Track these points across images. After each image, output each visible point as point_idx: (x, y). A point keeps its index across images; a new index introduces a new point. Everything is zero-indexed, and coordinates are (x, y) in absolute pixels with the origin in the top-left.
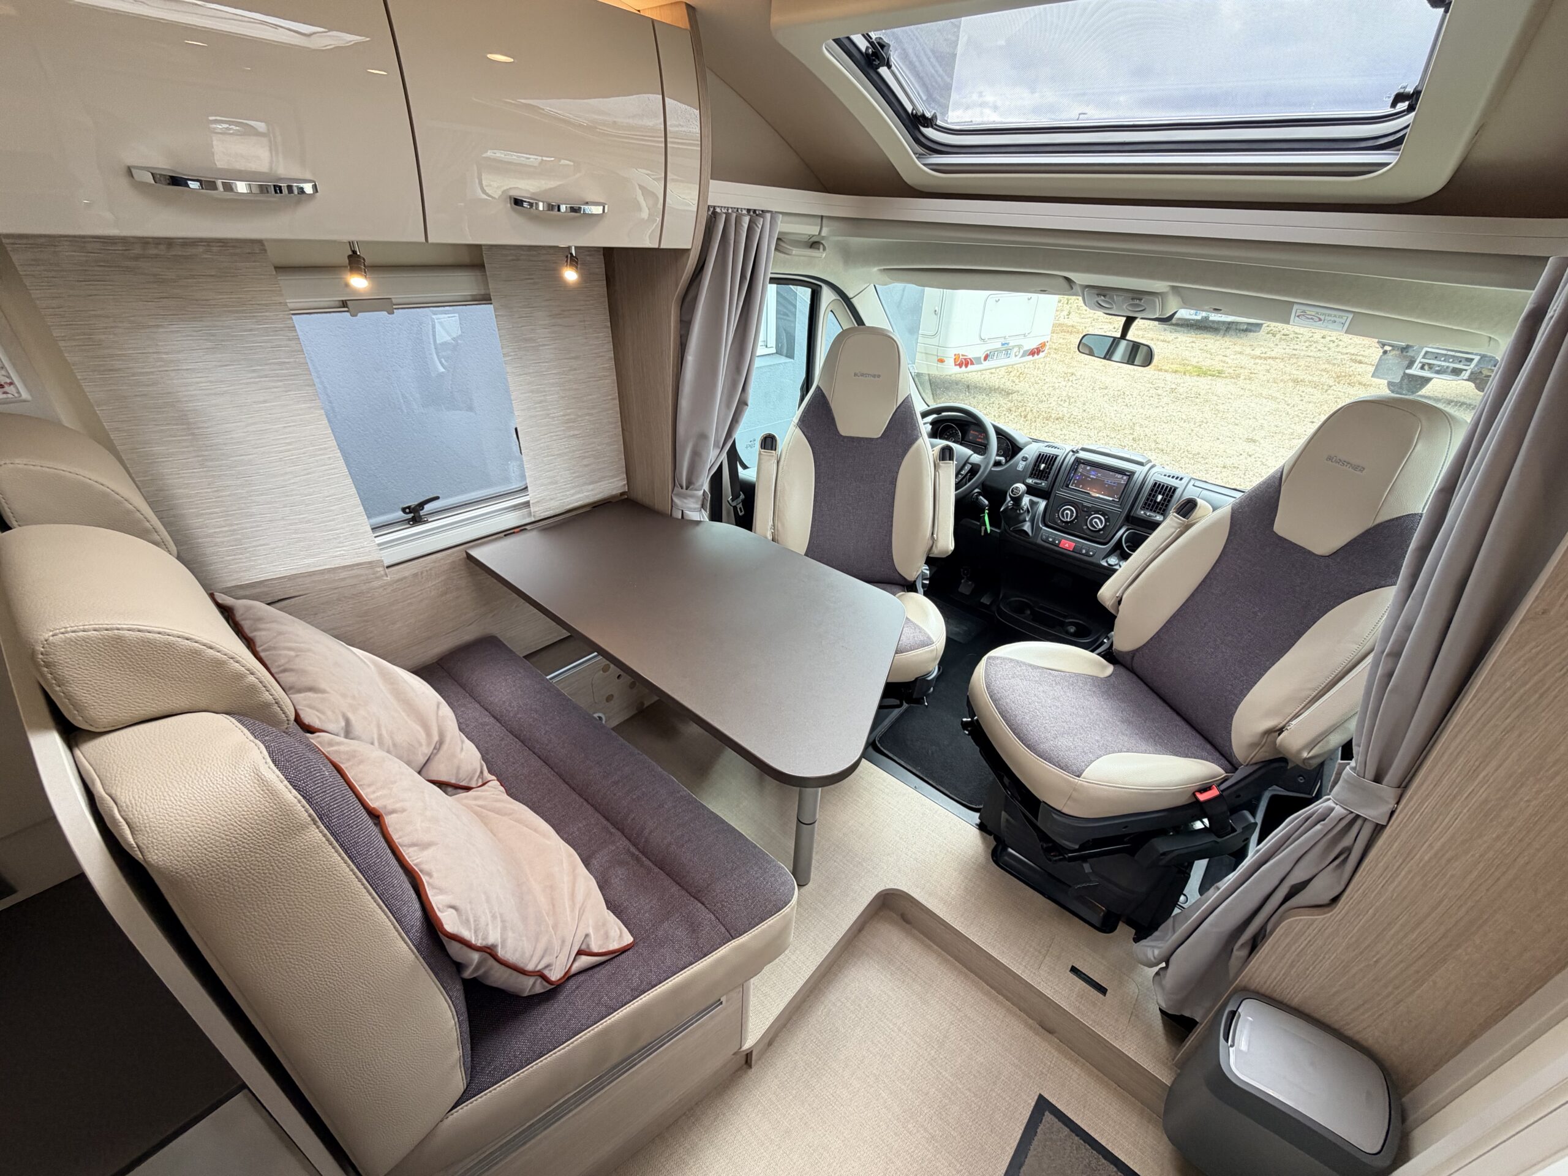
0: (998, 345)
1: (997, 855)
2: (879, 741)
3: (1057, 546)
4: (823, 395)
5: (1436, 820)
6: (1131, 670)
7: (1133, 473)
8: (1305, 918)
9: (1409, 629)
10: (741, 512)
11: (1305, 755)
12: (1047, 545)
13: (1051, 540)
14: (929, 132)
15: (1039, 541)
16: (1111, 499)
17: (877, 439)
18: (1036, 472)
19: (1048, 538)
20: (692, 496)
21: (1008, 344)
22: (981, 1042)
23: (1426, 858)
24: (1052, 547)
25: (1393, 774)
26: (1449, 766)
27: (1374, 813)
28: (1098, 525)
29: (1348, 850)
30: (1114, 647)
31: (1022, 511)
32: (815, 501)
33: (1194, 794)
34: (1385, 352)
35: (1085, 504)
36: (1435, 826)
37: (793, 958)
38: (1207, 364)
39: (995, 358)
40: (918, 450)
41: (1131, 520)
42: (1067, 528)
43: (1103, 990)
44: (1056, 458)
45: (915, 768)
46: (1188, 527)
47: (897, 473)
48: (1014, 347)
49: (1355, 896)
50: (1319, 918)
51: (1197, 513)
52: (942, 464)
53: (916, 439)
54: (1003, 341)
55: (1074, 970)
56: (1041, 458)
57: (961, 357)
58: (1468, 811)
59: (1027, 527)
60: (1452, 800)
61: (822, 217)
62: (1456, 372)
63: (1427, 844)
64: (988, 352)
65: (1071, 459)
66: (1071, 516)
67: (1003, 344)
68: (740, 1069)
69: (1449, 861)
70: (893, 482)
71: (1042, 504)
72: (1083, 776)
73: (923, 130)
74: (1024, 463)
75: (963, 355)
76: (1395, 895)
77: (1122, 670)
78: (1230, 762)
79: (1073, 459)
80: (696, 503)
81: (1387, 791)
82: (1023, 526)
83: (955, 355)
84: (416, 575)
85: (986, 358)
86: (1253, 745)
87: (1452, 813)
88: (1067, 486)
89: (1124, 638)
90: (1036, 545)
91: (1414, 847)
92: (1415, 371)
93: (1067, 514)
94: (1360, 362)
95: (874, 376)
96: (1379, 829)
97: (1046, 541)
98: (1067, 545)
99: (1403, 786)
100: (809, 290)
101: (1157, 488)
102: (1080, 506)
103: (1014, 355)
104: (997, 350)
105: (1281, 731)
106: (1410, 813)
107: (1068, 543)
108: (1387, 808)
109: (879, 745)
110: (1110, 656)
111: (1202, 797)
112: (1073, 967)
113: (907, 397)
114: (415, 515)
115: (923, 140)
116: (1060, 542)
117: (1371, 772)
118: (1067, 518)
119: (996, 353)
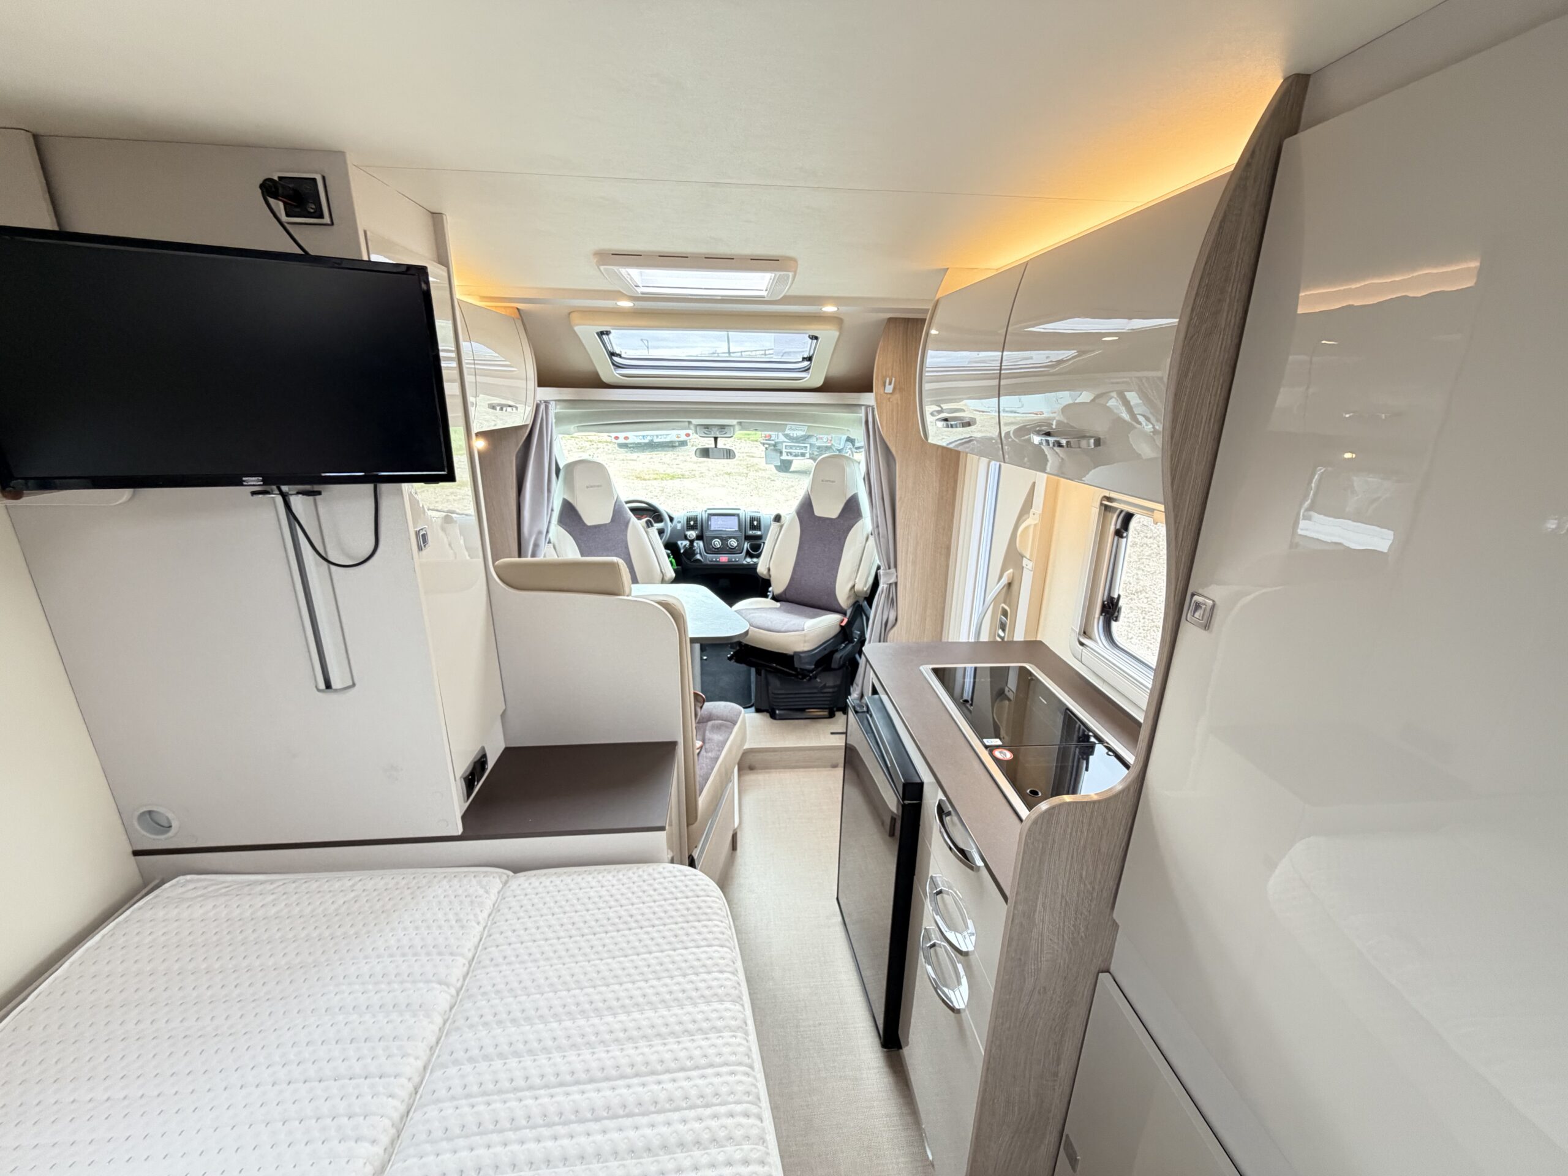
1: (773, 716)
3: (719, 562)
4: (569, 503)
6: (784, 599)
7: (738, 514)
8: (892, 631)
9: (877, 517)
11: (865, 589)
12: (713, 563)
13: (714, 560)
14: (618, 360)
15: (709, 563)
16: (734, 530)
17: (610, 523)
18: (689, 527)
19: (712, 559)
23: (910, 583)
24: (717, 563)
25: (892, 565)
27: (892, 580)
28: (733, 545)
29: (892, 599)
30: (775, 593)
31: (695, 548)
33: (839, 625)
34: (766, 449)
35: (723, 536)
36: (907, 572)
38: (669, 471)
40: (632, 527)
41: (748, 538)
42: (718, 551)
44: (697, 517)
46: (782, 527)
47: (627, 539)
49: (901, 614)
50: (895, 628)
51: (783, 519)
52: (649, 530)
53: (629, 520)
55: (832, 733)
56: (689, 520)
59: (699, 557)
62: (803, 455)
63: (908, 579)
65: (705, 516)
66: (719, 544)
68: (732, 854)
70: (627, 547)
71: (701, 544)
73: (616, 359)
74: (683, 524)
77: (783, 603)
78: (843, 613)
79: (707, 515)
81: (893, 570)
82: (696, 558)
86: (849, 597)
88: (710, 530)
89: (777, 587)
90: (707, 565)
91: (906, 582)
92: (784, 457)
93: (716, 544)
94: (753, 457)
95: (598, 486)
96: (896, 584)
97: (712, 561)
99: (896, 567)
101: (752, 519)
102: (721, 538)
105: (853, 587)
106: (900, 573)
107: (724, 559)
108: (895, 576)
110: (776, 598)
111: (843, 624)
112: (830, 733)
113: (615, 497)
115: (615, 363)
116: (719, 559)
117: (887, 568)
118: (717, 546)
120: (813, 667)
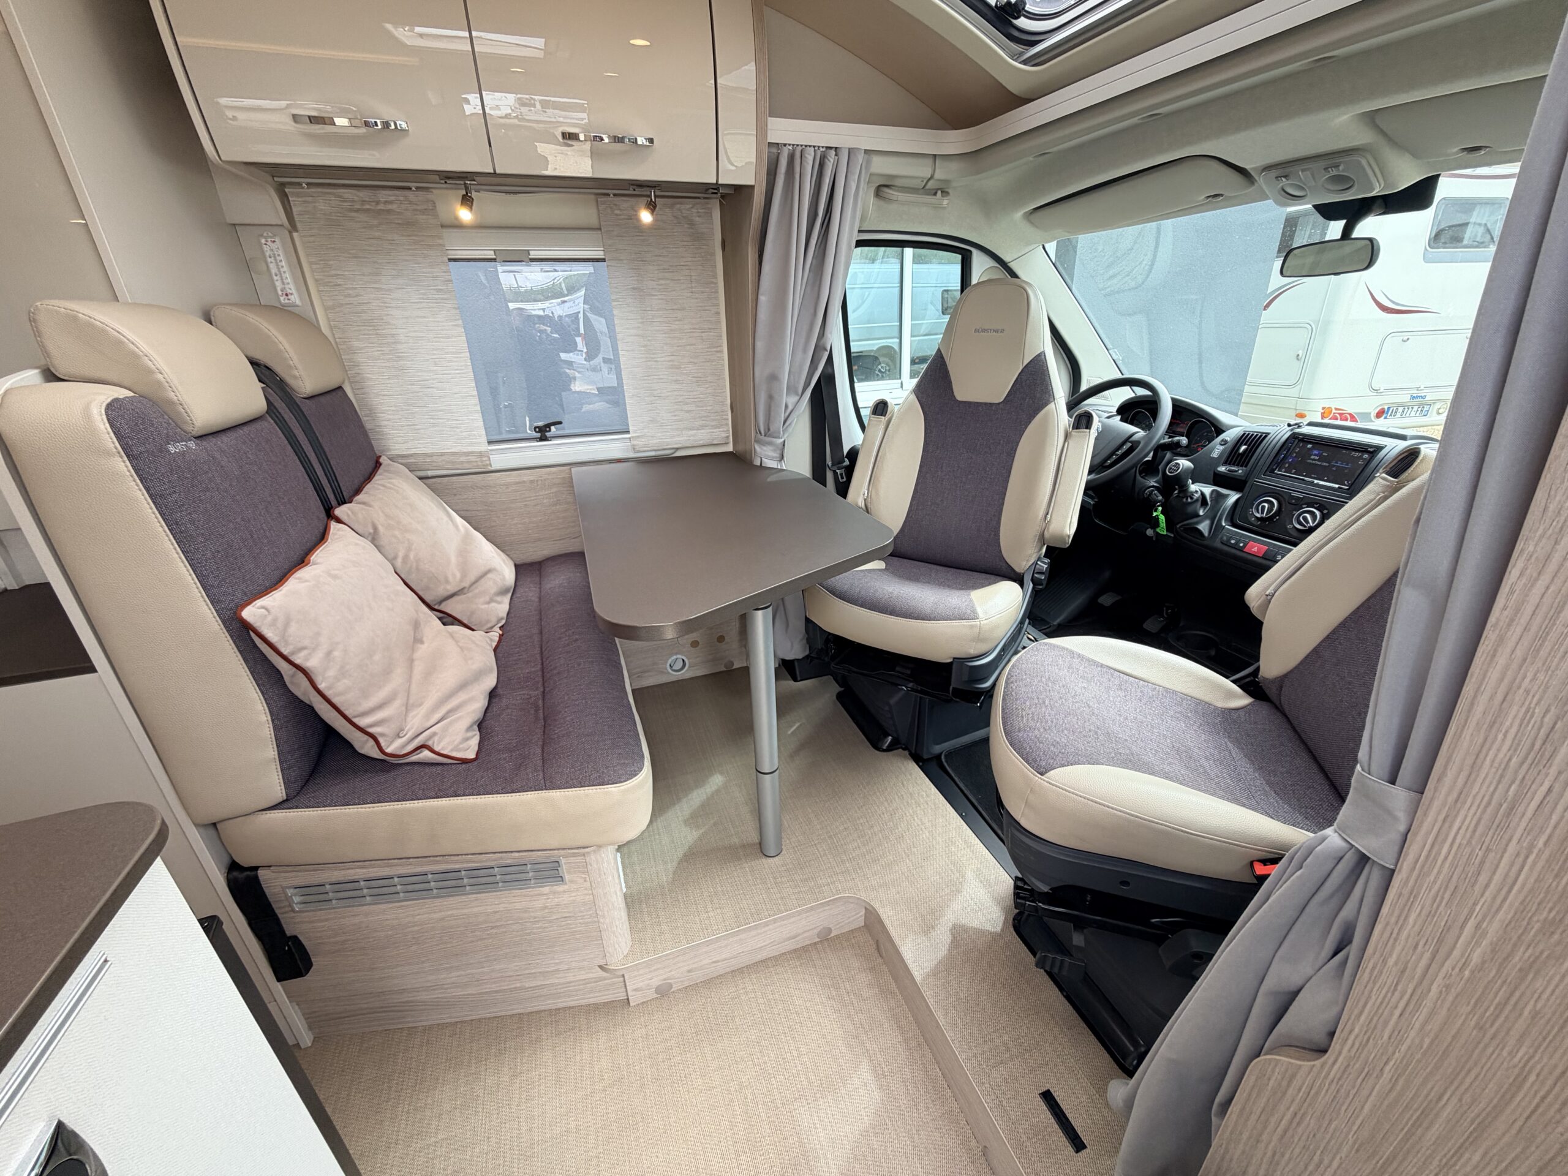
0: (1406, 398)
2: (946, 756)
3: (1241, 550)
4: (942, 357)
5: (1482, 863)
6: (1278, 708)
7: (1378, 449)
8: (1284, 1061)
10: (842, 478)
12: (1226, 548)
13: (1233, 542)
14: (1022, 22)
15: (1217, 544)
16: (1337, 486)
17: (999, 404)
18: (1233, 456)
19: (1230, 539)
20: (770, 444)
21: (1423, 397)
22: (890, 1127)
23: (1476, 958)
24: (1233, 551)
26: (1491, 726)
28: (1307, 522)
30: (1261, 673)
31: (1189, 500)
32: (920, 471)
33: (1252, 863)
35: (1294, 494)
36: (1483, 879)
37: (711, 914)
39: (1398, 415)
40: (1046, 416)
42: (1260, 527)
43: (1078, 1145)
44: (1266, 437)
45: (974, 796)
46: (1397, 489)
47: (1018, 443)
48: (1434, 402)
49: (1356, 1030)
51: (1415, 468)
52: (1075, 433)
53: (1046, 404)
54: (1415, 392)
55: (1047, 1095)
56: (1244, 438)
57: (1334, 411)
58: (1546, 844)
59: (1204, 527)
60: (1509, 813)
61: (935, 156)
63: (1471, 923)
64: (1386, 407)
65: (1284, 436)
66: (1270, 510)
67: (1413, 398)
69: (1523, 972)
70: (1012, 455)
71: (1233, 497)
72: (1047, 775)
73: (1016, 22)
74: (1222, 448)
75: (1336, 409)
76: (1427, 1041)
77: (1264, 709)
79: (1288, 436)
80: (774, 451)
81: (1399, 797)
82: (1198, 523)
83: (1323, 408)
84: (532, 482)
85: (1380, 414)
87: (1512, 848)
88: (1273, 471)
89: (1273, 658)
90: (1215, 550)
91: (1448, 928)
93: (1263, 507)
95: (997, 331)
97: (1223, 542)
98: (1255, 549)
100: (959, 257)
102: (1287, 498)
103: (1435, 410)
104: (1403, 405)
106: (1429, 842)
107: (1257, 546)
109: (943, 760)
110: (1252, 687)
112: (1048, 1091)
113: (1039, 355)
114: (543, 433)
115: (1016, 34)
116: (1244, 546)
118: (1262, 513)
119: (1401, 409)
120: (1045, 888)
